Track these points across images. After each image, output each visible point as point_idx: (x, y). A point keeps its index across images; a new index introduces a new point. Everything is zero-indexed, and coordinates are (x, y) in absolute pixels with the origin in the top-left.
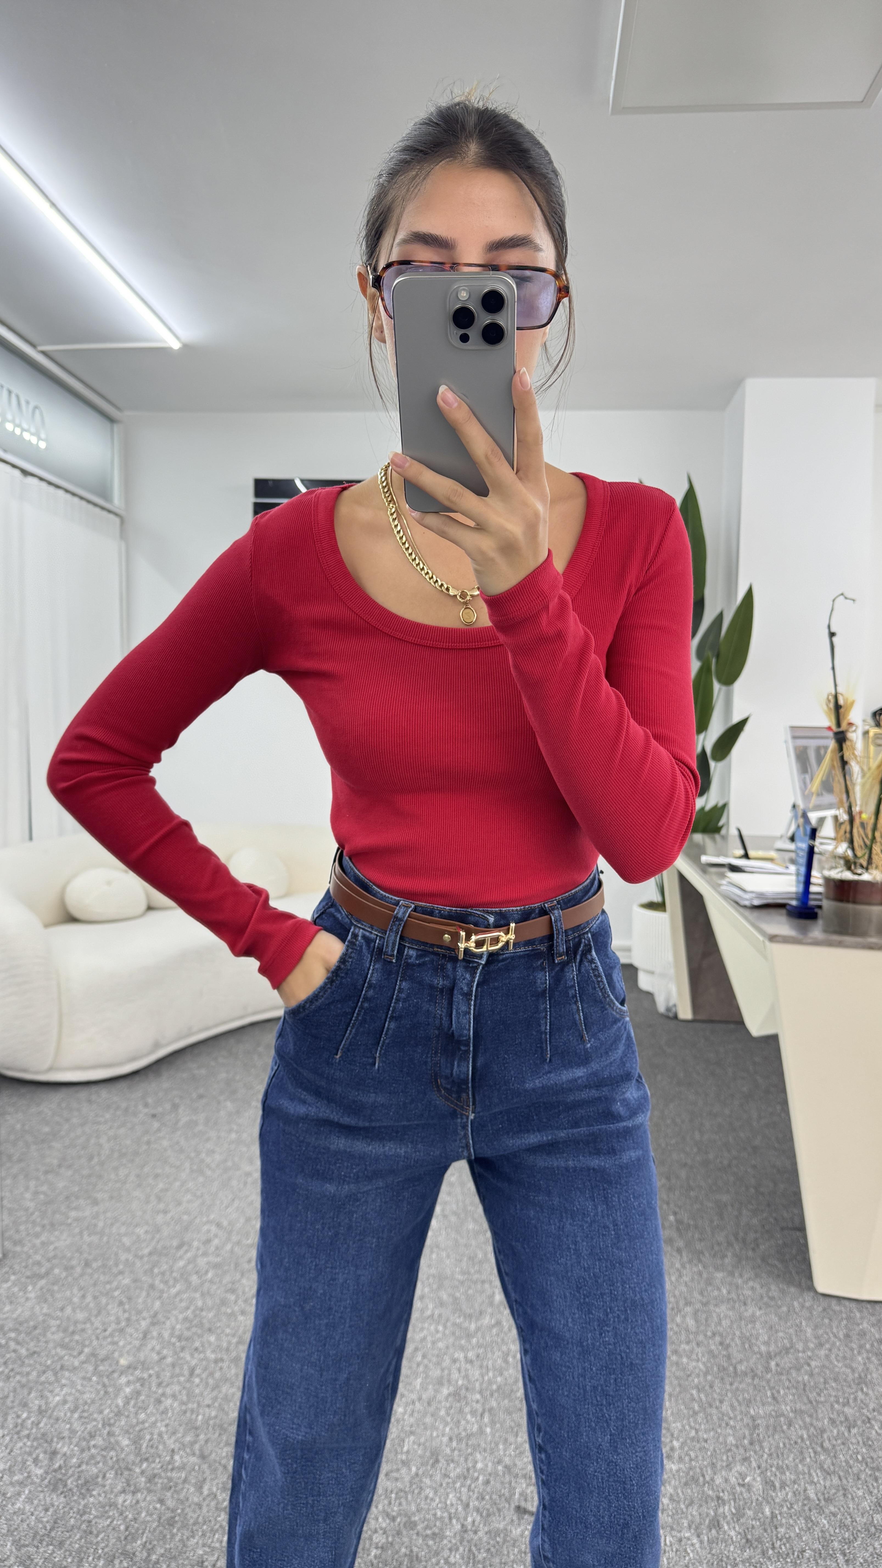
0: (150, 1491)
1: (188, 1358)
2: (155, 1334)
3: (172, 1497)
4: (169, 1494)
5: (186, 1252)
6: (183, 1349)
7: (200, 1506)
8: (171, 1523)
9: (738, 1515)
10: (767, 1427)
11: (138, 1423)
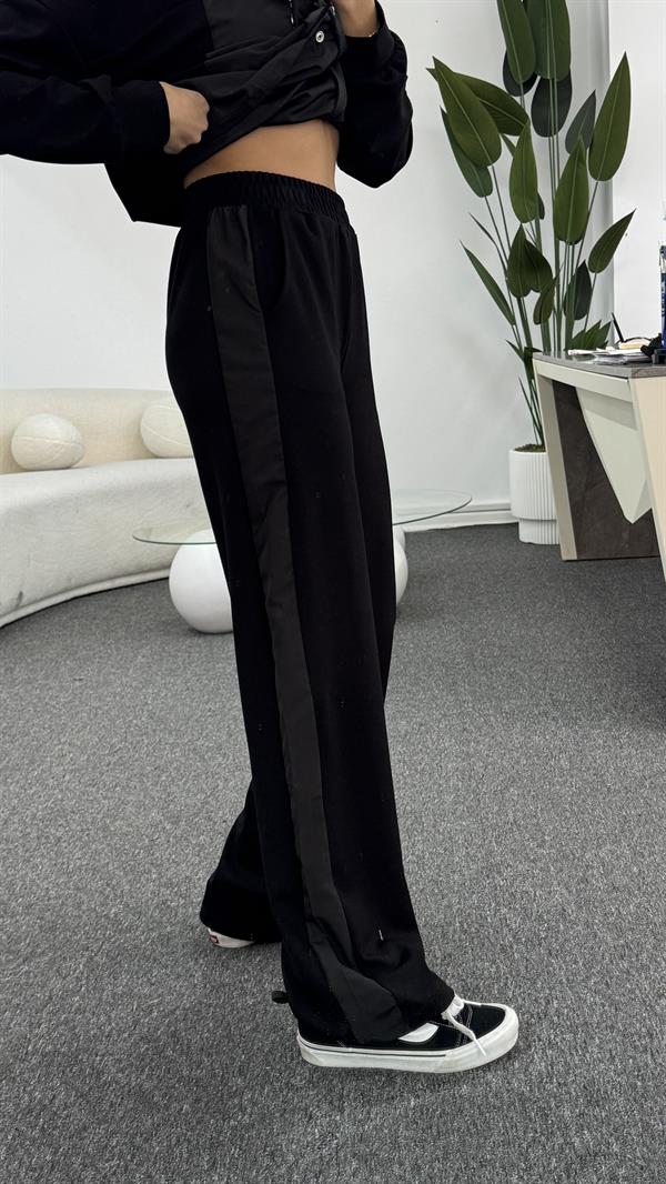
0: (27, 914)
1: (53, 831)
2: (16, 820)
3: (52, 914)
4: (48, 913)
5: (39, 766)
6: (46, 827)
7: (80, 917)
8: (53, 929)
9: (606, 875)
10: (639, 821)
11: (8, 875)
